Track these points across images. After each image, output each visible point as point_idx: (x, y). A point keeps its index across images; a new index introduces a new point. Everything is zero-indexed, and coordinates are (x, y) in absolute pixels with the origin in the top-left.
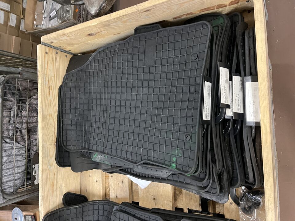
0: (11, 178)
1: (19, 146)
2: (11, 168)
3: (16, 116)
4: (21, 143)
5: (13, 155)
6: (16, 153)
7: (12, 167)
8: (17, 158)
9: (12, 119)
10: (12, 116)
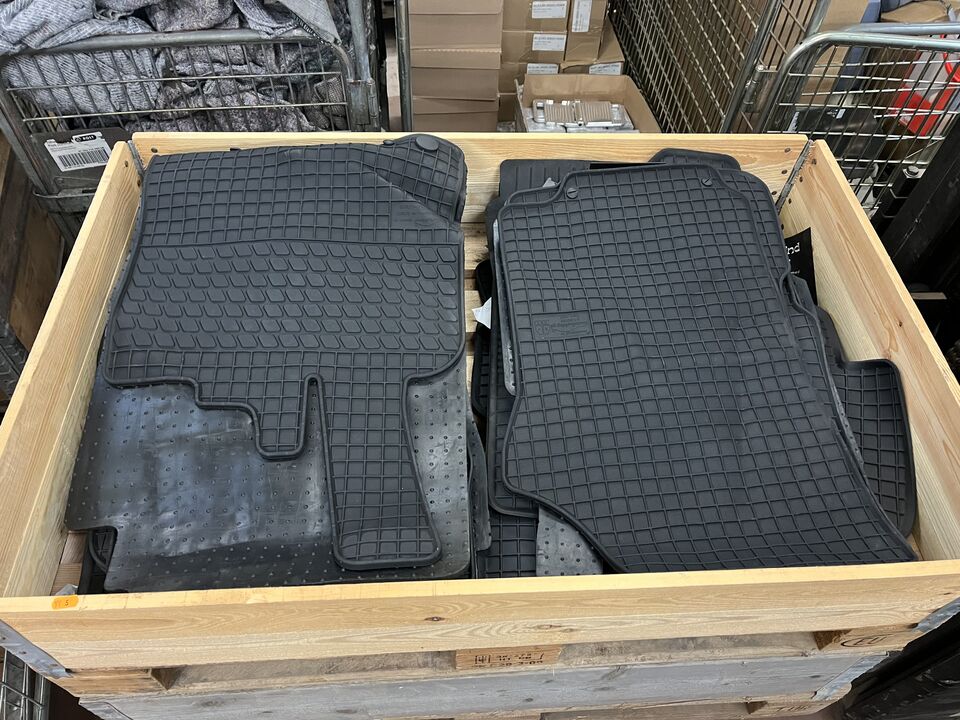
0: (54, 78)
1: (152, 91)
2: (80, 75)
3: (237, 80)
4: (161, 96)
5: (121, 77)
6: (128, 85)
7: (86, 79)
8: (115, 90)
9: (227, 69)
10: (234, 67)
